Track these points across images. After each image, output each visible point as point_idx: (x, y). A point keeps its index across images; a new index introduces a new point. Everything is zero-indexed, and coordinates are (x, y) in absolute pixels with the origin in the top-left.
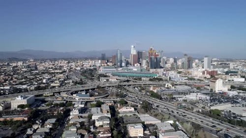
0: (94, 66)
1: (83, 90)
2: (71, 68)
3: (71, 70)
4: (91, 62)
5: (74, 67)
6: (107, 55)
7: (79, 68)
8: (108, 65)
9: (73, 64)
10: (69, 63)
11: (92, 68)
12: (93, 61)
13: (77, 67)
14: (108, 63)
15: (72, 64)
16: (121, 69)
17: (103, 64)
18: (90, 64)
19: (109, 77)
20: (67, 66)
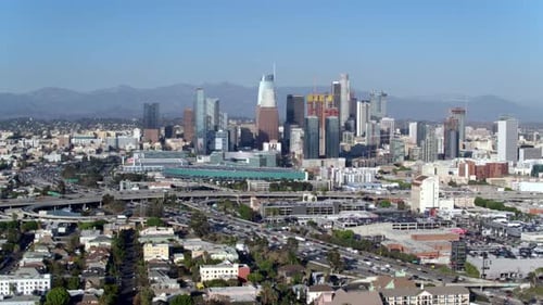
0: (111, 149)
1: (67, 206)
2: (27, 157)
3: (29, 161)
4: (102, 134)
5: (36, 152)
6: (164, 111)
7: (55, 157)
8: (166, 148)
9: (35, 142)
10: (17, 137)
11: (104, 156)
12: (113, 133)
13: (49, 152)
14: (168, 141)
15: (30, 142)
16: (208, 158)
17: (146, 145)
18: (98, 142)
19: (152, 179)
20: (10, 147)
